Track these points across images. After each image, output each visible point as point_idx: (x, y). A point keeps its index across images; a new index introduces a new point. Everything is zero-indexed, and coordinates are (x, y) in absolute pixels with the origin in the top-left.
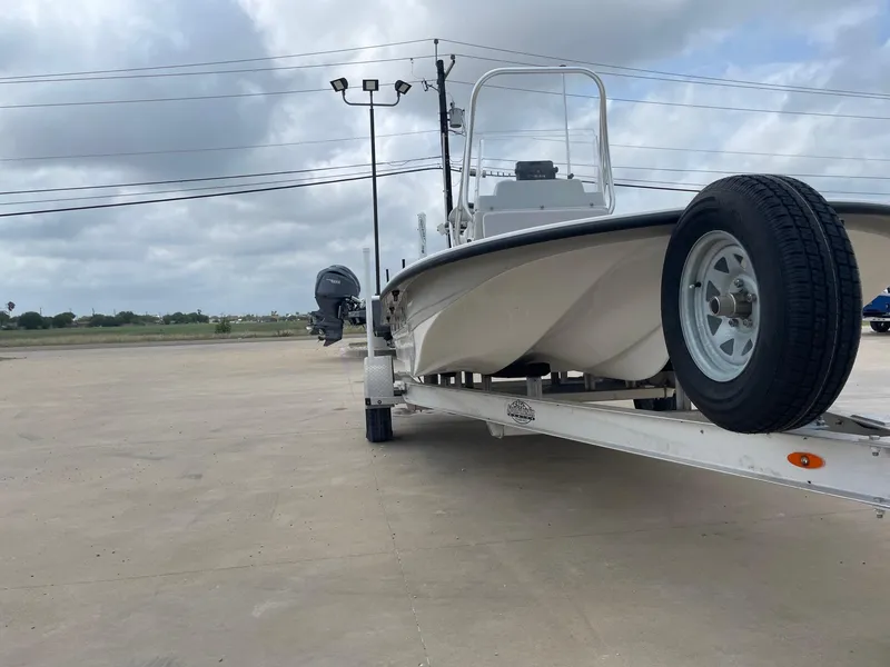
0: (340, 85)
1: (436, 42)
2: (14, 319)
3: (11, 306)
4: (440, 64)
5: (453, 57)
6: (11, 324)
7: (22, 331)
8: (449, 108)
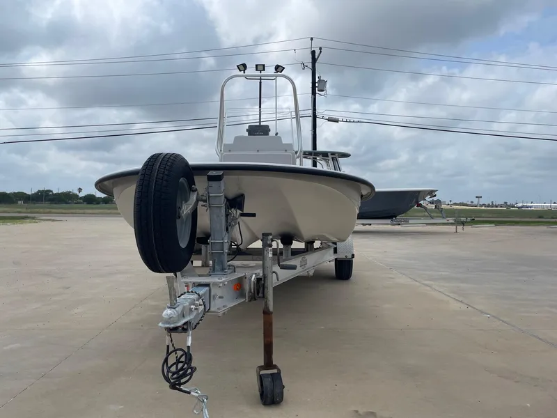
0: (242, 68)
1: (312, 39)
2: (81, 198)
3: (80, 190)
4: (313, 53)
5: (320, 49)
6: (79, 201)
7: (85, 205)
8: (317, 80)
